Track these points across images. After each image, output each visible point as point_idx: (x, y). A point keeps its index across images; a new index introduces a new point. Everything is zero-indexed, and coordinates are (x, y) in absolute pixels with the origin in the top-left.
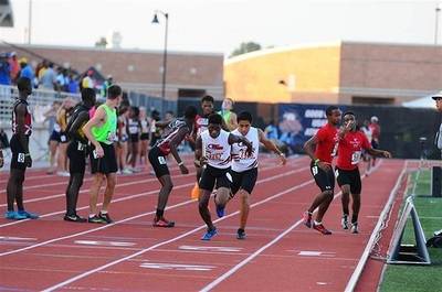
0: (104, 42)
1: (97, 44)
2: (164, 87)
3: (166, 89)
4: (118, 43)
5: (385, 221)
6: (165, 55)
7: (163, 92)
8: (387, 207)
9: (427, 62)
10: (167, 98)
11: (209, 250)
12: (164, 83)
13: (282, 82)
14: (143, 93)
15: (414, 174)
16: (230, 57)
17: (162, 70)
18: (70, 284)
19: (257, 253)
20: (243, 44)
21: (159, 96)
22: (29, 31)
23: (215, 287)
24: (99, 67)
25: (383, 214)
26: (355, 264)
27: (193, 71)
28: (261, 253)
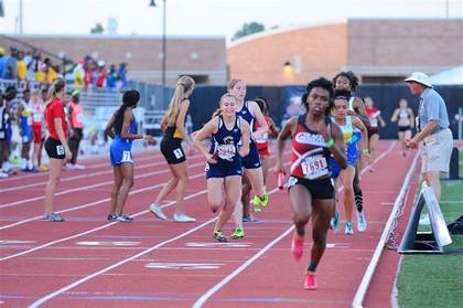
0: (99, 29)
1: (93, 31)
2: (164, 74)
3: (167, 77)
4: (114, 29)
5: (401, 208)
6: (165, 40)
7: (164, 80)
8: (402, 192)
9: (439, 37)
10: (167, 86)
12: (164, 69)
13: (287, 64)
14: (143, 81)
16: (233, 40)
17: (161, 56)
18: (73, 289)
19: (267, 248)
20: (245, 25)
21: (159, 83)
22: (19, 19)
23: (225, 286)
24: (95, 56)
25: (398, 200)
26: (371, 256)
27: (194, 56)
28: (271, 248)
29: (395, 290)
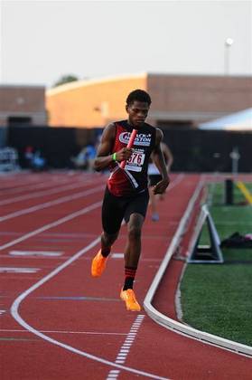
9: (219, 90)
11: (35, 255)
13: (97, 109)
15: (209, 186)
19: (76, 256)
23: (41, 287)
25: (183, 220)
26: (159, 264)
27: (20, 101)
28: (80, 257)
29: (179, 292)
